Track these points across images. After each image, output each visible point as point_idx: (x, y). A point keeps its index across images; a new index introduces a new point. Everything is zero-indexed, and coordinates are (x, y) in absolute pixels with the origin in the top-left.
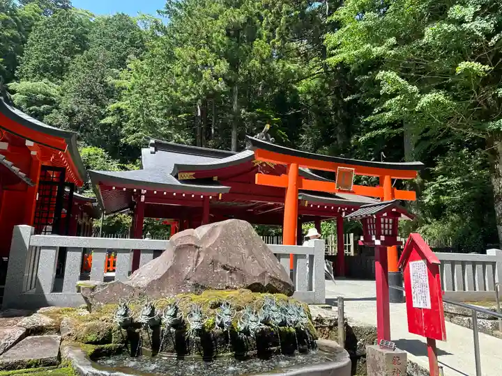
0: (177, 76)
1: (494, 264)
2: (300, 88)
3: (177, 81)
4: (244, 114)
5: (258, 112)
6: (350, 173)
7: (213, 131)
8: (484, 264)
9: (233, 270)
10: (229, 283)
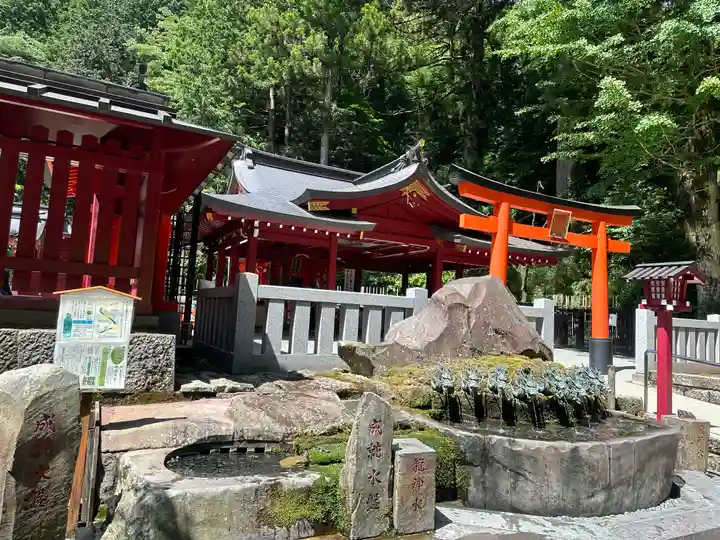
0: (249, 49)
1: (715, 331)
2: (408, 78)
3: (250, 57)
4: (336, 110)
5: (354, 109)
6: (565, 217)
7: (286, 132)
8: (706, 331)
9: (504, 335)
10: (503, 349)
